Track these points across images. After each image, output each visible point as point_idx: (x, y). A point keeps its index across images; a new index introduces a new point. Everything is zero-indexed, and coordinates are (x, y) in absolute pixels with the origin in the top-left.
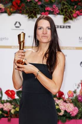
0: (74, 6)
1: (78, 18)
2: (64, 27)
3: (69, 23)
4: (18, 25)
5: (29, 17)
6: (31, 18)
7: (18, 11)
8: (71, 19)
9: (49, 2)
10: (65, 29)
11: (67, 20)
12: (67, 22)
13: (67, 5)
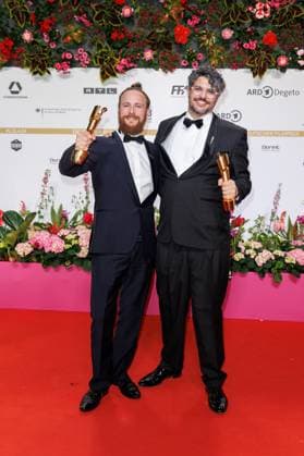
0: (119, 49)
1: (128, 72)
2: (103, 92)
3: (116, 83)
4: (15, 88)
5: (35, 73)
6: (38, 75)
7: (16, 62)
8: (114, 75)
9: (72, 44)
10: (106, 95)
11: (108, 77)
12: (107, 81)
13: (106, 48)
